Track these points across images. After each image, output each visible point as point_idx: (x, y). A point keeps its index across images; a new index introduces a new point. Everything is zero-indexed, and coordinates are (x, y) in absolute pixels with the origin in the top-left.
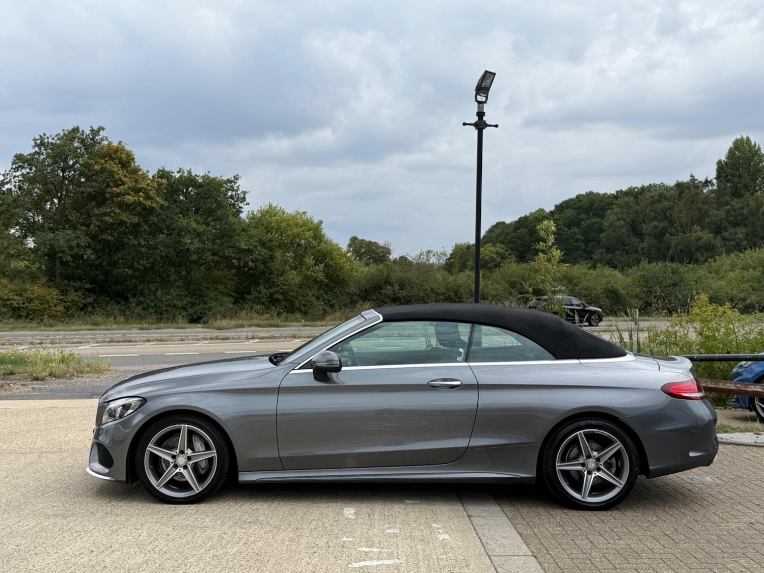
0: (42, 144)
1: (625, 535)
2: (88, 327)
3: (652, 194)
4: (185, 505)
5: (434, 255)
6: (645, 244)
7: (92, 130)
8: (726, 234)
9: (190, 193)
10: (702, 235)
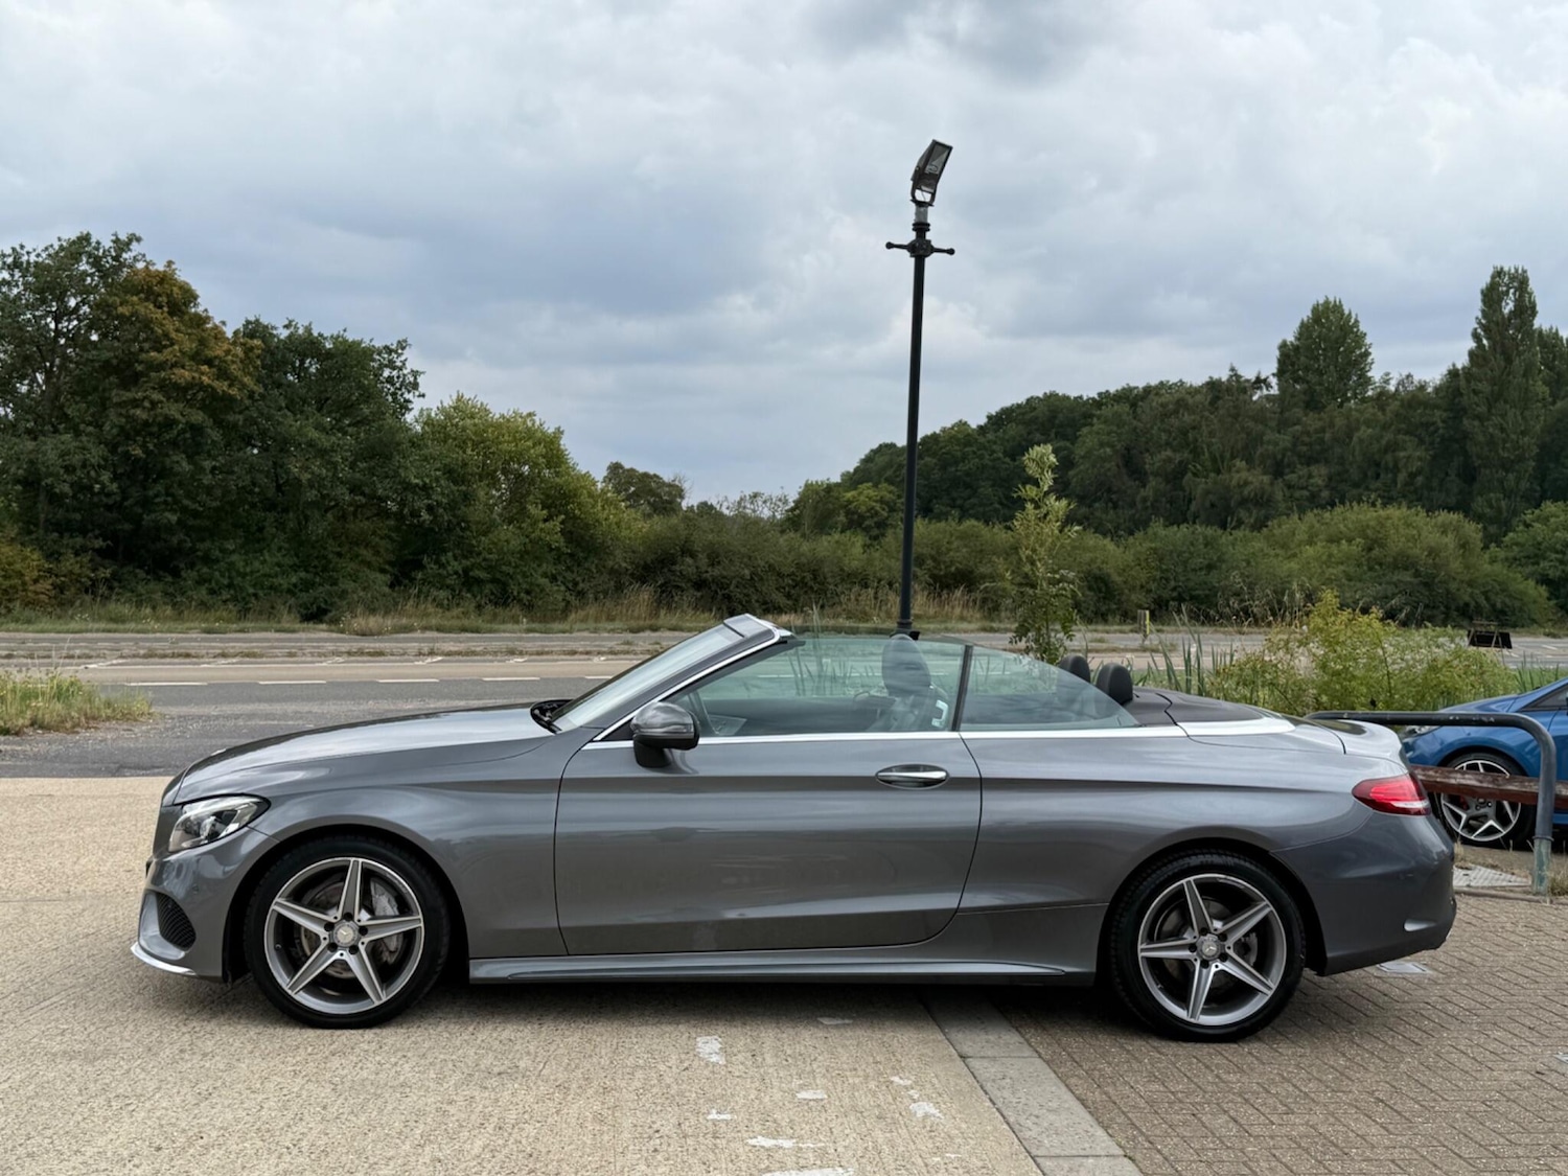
0: (16, 264)
1: (1296, 1102)
2: (103, 625)
3: (1162, 400)
4: (353, 1031)
5: (765, 502)
6: (1148, 492)
7: (117, 241)
8: (1291, 477)
9: (307, 368)
10: (1250, 479)
